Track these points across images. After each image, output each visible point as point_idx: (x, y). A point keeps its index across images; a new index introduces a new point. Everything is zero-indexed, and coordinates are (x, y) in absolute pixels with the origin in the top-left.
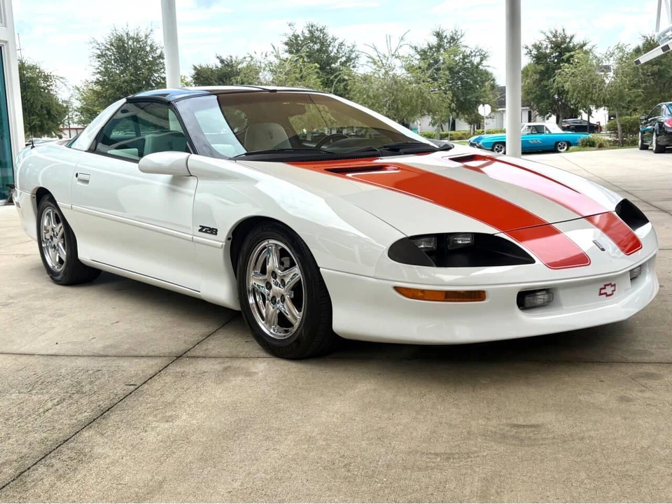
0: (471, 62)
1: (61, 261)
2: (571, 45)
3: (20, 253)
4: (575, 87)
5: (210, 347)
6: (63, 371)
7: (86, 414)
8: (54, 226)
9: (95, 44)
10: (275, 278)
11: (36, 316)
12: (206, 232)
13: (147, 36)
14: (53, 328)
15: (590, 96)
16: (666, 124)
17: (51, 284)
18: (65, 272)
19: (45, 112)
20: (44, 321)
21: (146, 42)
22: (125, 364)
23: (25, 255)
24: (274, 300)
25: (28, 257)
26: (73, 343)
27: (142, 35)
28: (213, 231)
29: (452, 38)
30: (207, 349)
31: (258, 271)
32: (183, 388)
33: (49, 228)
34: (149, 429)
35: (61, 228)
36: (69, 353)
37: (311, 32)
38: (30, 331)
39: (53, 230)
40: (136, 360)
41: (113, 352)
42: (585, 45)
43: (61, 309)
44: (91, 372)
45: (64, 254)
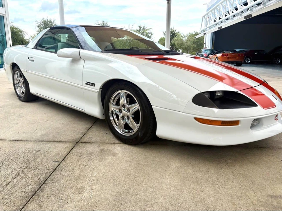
0: (148, 35)
1: (23, 92)
2: (175, 32)
3: (8, 87)
4: (178, 44)
5: (91, 136)
6: (20, 151)
7: (31, 187)
8: (20, 78)
9: (37, 22)
10: (124, 108)
11: (10, 117)
12: (89, 85)
13: (53, 21)
14: (18, 124)
15: (182, 46)
16: (204, 55)
17: (19, 101)
18: (24, 97)
19: (21, 42)
20: (14, 120)
21: (53, 23)
22: (52, 147)
23: (10, 88)
24: (123, 118)
25: (10, 89)
26: (26, 133)
27: (52, 21)
28: (93, 85)
29: (143, 28)
30: (90, 138)
31: (115, 104)
32: (83, 165)
33: (18, 79)
34: (69, 201)
35: (22, 79)
36: (24, 139)
37: (103, 23)
38: (6, 125)
39: (19, 80)
40: (57, 144)
41: (45, 138)
42: (179, 33)
43: (22, 114)
44: (35, 152)
45: (24, 90)
